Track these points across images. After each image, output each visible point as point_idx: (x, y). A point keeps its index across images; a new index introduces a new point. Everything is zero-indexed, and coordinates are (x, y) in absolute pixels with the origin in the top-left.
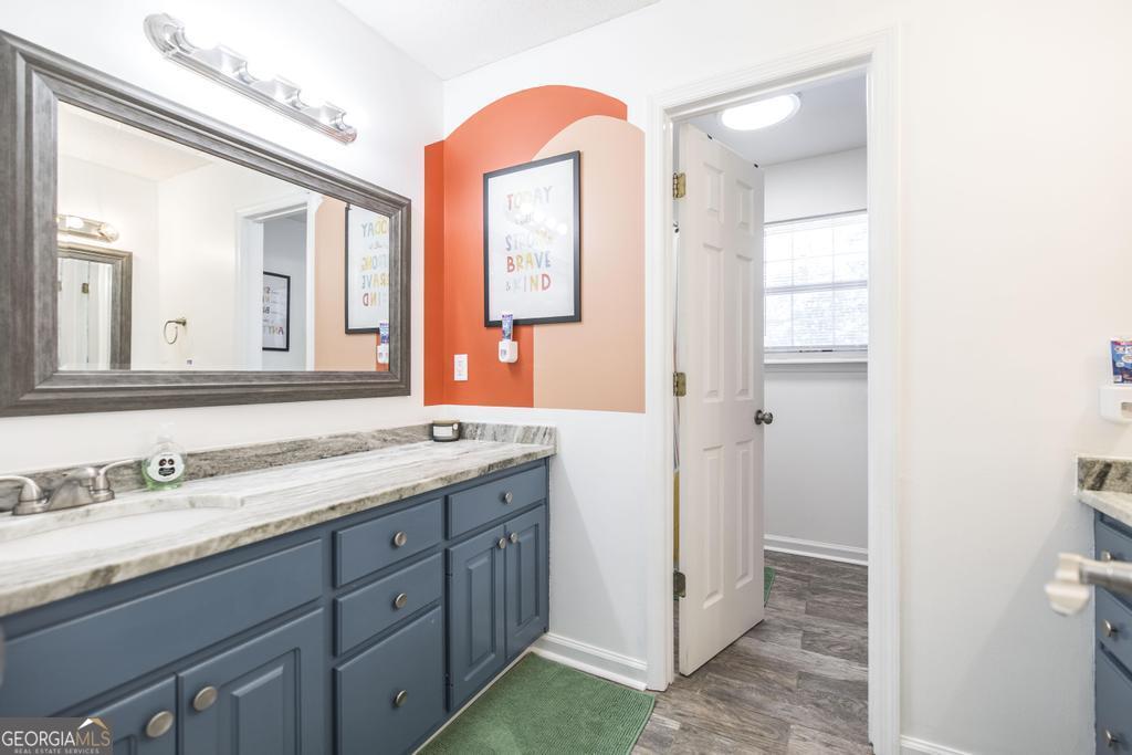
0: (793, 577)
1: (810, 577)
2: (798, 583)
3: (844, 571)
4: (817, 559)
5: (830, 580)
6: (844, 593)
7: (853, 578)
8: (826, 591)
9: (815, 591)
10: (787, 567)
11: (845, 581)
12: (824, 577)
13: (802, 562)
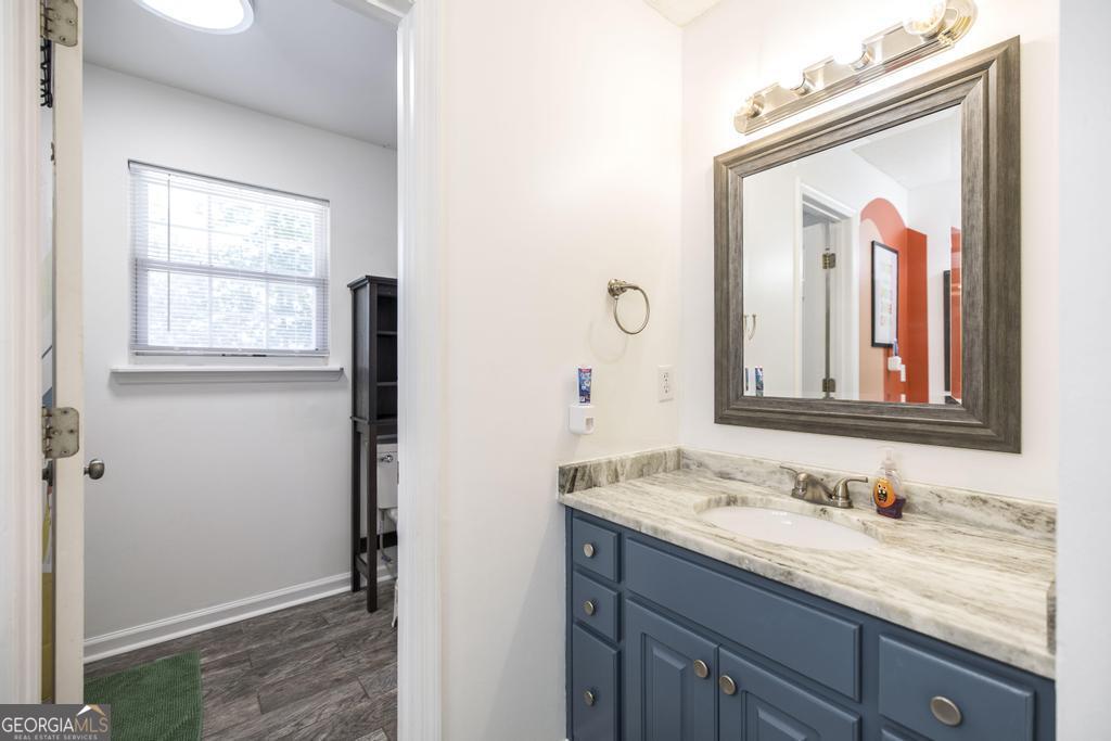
0: (226, 664)
1: (249, 652)
2: (236, 670)
3: (287, 621)
4: (248, 621)
5: (274, 643)
6: (297, 653)
7: (300, 626)
8: (276, 662)
9: (263, 669)
10: (212, 653)
11: (293, 635)
12: (267, 642)
13: (231, 635)
